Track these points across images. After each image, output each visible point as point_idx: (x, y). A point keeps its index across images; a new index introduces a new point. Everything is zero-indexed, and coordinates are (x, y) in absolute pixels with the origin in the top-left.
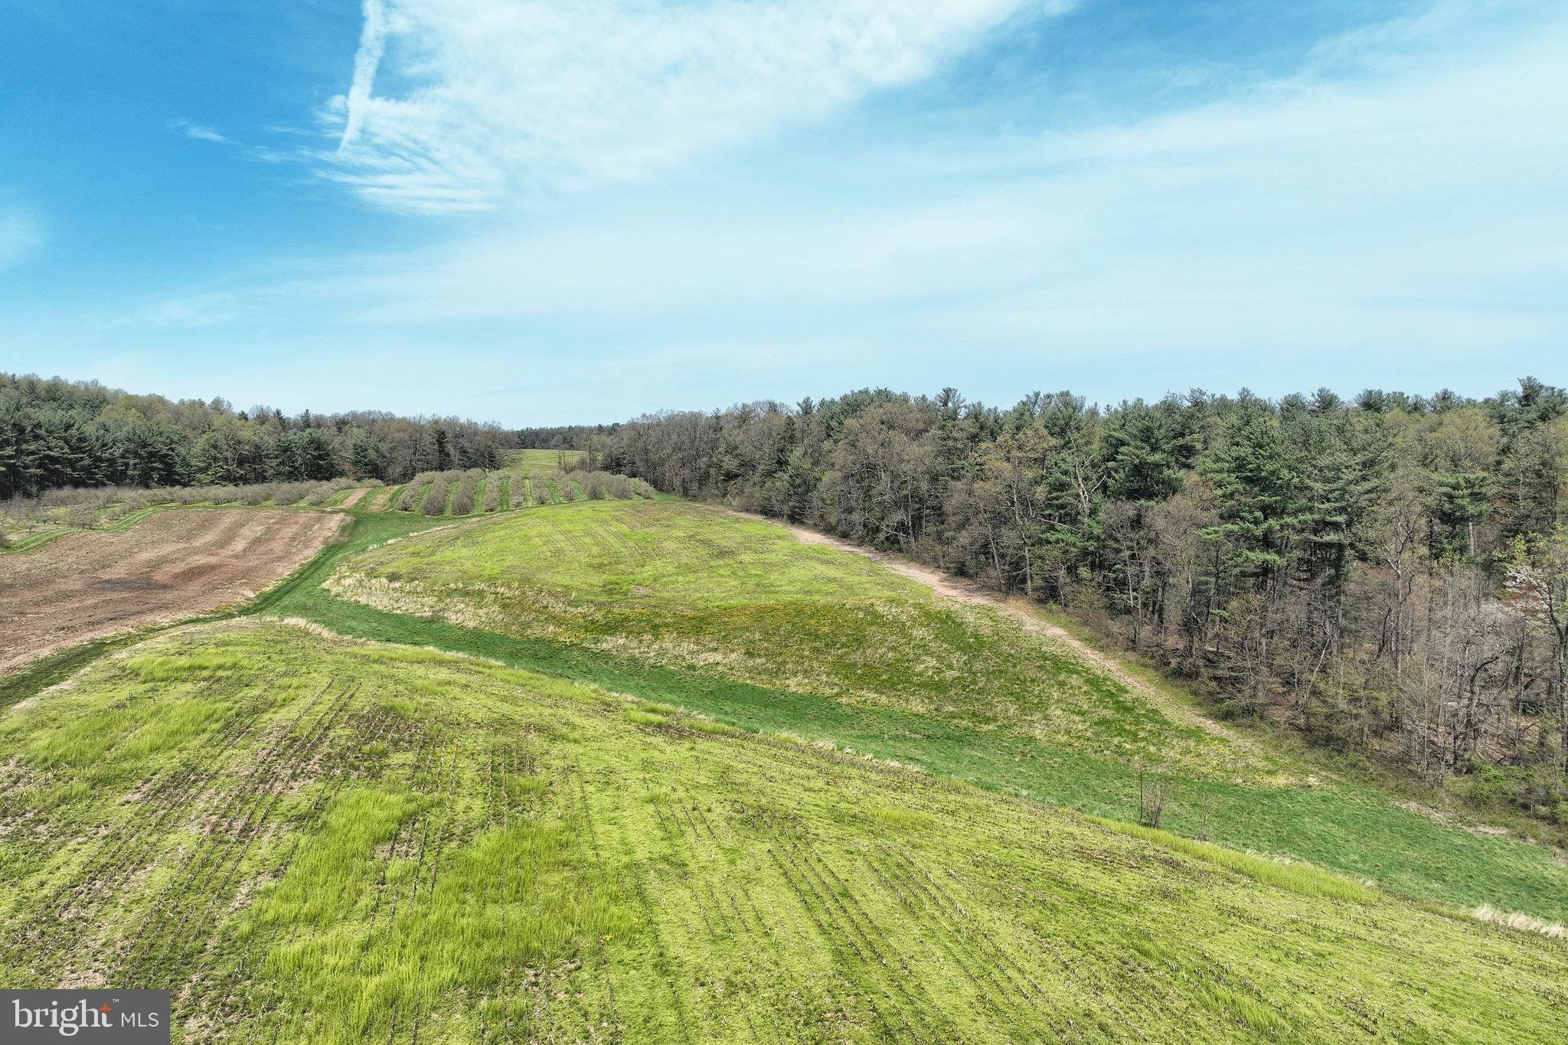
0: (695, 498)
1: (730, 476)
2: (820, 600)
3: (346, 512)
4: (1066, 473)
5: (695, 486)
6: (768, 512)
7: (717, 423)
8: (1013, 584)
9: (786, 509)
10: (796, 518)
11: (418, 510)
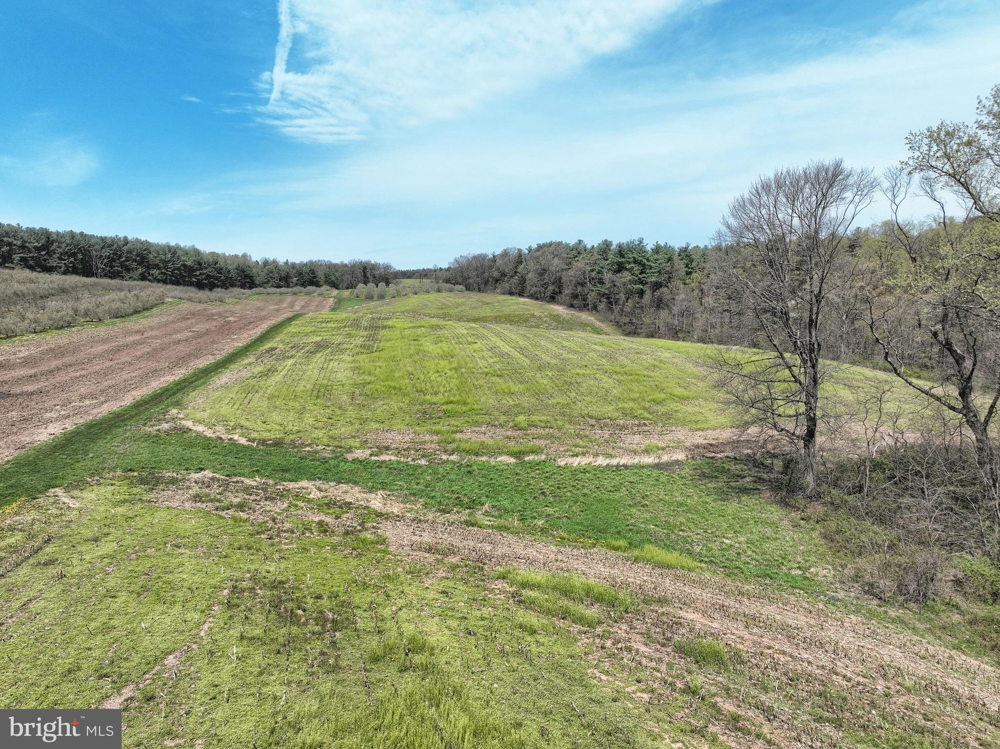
0: (483, 292)
1: (497, 281)
2: (517, 313)
3: (335, 297)
4: (602, 268)
5: (483, 286)
6: (511, 293)
7: (494, 259)
8: (584, 307)
9: (517, 291)
10: (521, 295)
11: (363, 297)
